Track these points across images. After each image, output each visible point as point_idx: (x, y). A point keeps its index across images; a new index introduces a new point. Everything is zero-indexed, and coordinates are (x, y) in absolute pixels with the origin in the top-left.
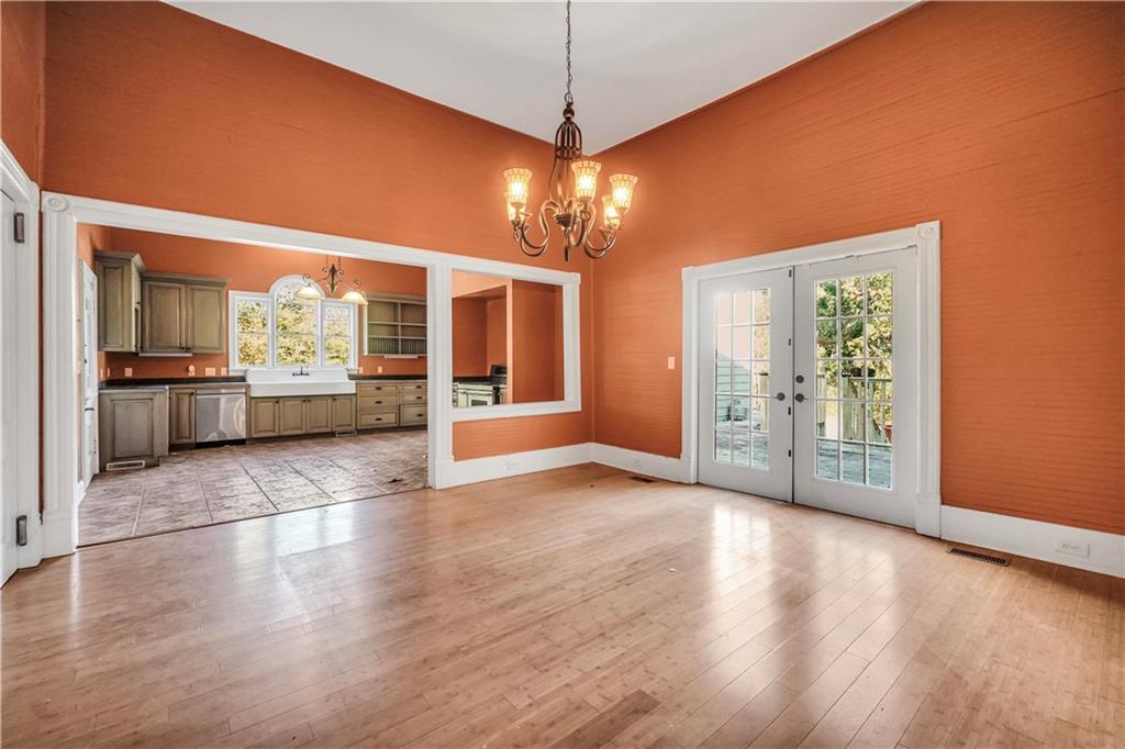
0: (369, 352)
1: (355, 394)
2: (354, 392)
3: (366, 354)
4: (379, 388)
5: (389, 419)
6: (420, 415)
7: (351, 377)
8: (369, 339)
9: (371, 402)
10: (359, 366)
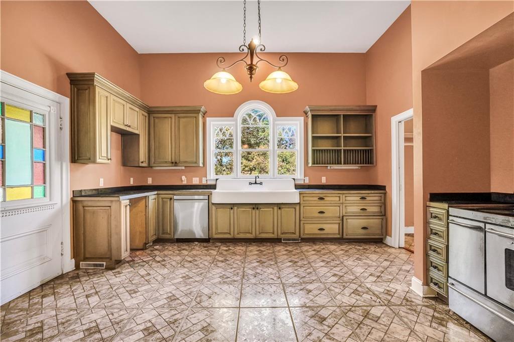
0: (314, 163)
1: (299, 204)
2: (297, 201)
3: (310, 165)
4: (321, 199)
5: (332, 229)
6: (364, 228)
7: (297, 187)
8: (314, 151)
9: (313, 211)
10: (305, 176)
